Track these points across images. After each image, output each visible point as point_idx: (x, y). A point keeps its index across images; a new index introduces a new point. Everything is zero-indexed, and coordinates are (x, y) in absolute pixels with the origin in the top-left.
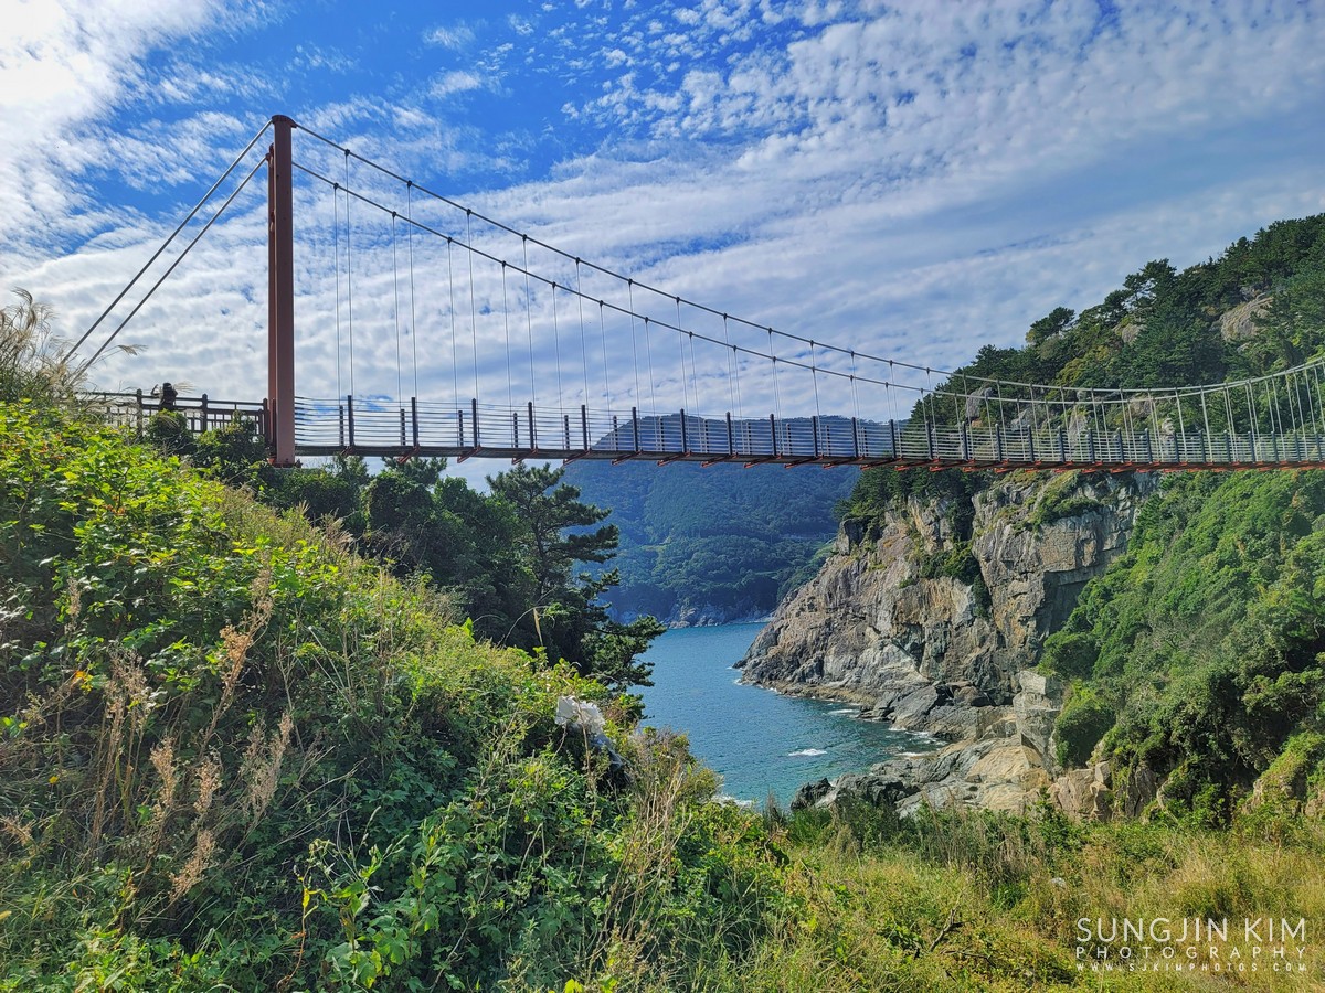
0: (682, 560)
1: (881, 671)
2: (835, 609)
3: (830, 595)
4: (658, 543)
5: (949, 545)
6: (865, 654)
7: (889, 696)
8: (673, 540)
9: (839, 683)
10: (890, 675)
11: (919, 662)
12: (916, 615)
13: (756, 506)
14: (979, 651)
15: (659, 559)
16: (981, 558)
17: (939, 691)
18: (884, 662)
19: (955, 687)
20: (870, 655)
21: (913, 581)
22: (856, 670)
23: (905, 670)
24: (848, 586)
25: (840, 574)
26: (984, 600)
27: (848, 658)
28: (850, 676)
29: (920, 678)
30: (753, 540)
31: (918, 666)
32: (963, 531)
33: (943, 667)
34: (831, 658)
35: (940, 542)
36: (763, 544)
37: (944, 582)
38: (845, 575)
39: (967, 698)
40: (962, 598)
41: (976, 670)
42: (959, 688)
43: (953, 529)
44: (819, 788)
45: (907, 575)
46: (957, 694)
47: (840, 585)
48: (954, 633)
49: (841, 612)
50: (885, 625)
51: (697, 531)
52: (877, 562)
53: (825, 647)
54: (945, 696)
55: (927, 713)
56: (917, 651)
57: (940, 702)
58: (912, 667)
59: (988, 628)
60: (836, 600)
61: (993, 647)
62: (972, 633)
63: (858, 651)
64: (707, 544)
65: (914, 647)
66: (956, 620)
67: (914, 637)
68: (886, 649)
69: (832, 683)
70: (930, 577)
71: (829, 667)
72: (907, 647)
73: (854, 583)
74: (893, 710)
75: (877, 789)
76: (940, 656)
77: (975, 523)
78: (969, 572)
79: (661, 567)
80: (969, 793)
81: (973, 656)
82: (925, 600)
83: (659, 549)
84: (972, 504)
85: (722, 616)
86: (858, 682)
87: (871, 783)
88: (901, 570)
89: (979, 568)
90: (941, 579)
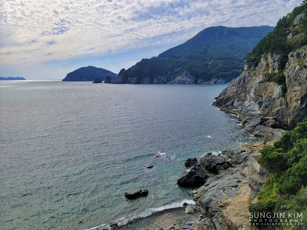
1: (248, 108)
2: (240, 87)
3: (239, 83)
5: (276, 71)
6: (245, 102)
7: (247, 117)
8: (214, 61)
9: (236, 110)
10: (251, 110)
11: (260, 107)
12: (262, 93)
14: (279, 108)
16: (287, 76)
17: (262, 119)
18: (249, 106)
19: (268, 119)
21: (262, 82)
22: (242, 106)
23: (256, 109)
24: (244, 81)
26: (284, 90)
27: (241, 102)
28: (240, 108)
29: (259, 112)
32: (282, 66)
33: (267, 110)
34: (236, 102)
35: (274, 69)
37: (272, 83)
38: (244, 77)
39: (271, 123)
40: (277, 89)
41: (277, 114)
42: (269, 119)
43: (279, 65)
45: (261, 79)
46: (268, 121)
47: (242, 80)
48: (272, 101)
49: (241, 89)
50: (252, 94)
51: (220, 58)
52: (255, 74)
53: (235, 99)
54: (263, 122)
55: (255, 127)
56: (260, 104)
57: (260, 124)
58: (258, 109)
59: (284, 101)
60: (240, 85)
61: (284, 107)
62: (278, 102)
65: (259, 102)
66: (274, 97)
67: (260, 100)
68: (251, 102)
69: (234, 109)
70: (268, 81)
71: (235, 104)
72: (257, 102)
73: (246, 80)
74: (246, 122)
76: (266, 107)
77: (287, 64)
78: (281, 80)
81: (277, 109)
82: (266, 88)
83: (210, 63)
84: (288, 57)
86: (241, 110)
89: (285, 80)
90: (272, 82)
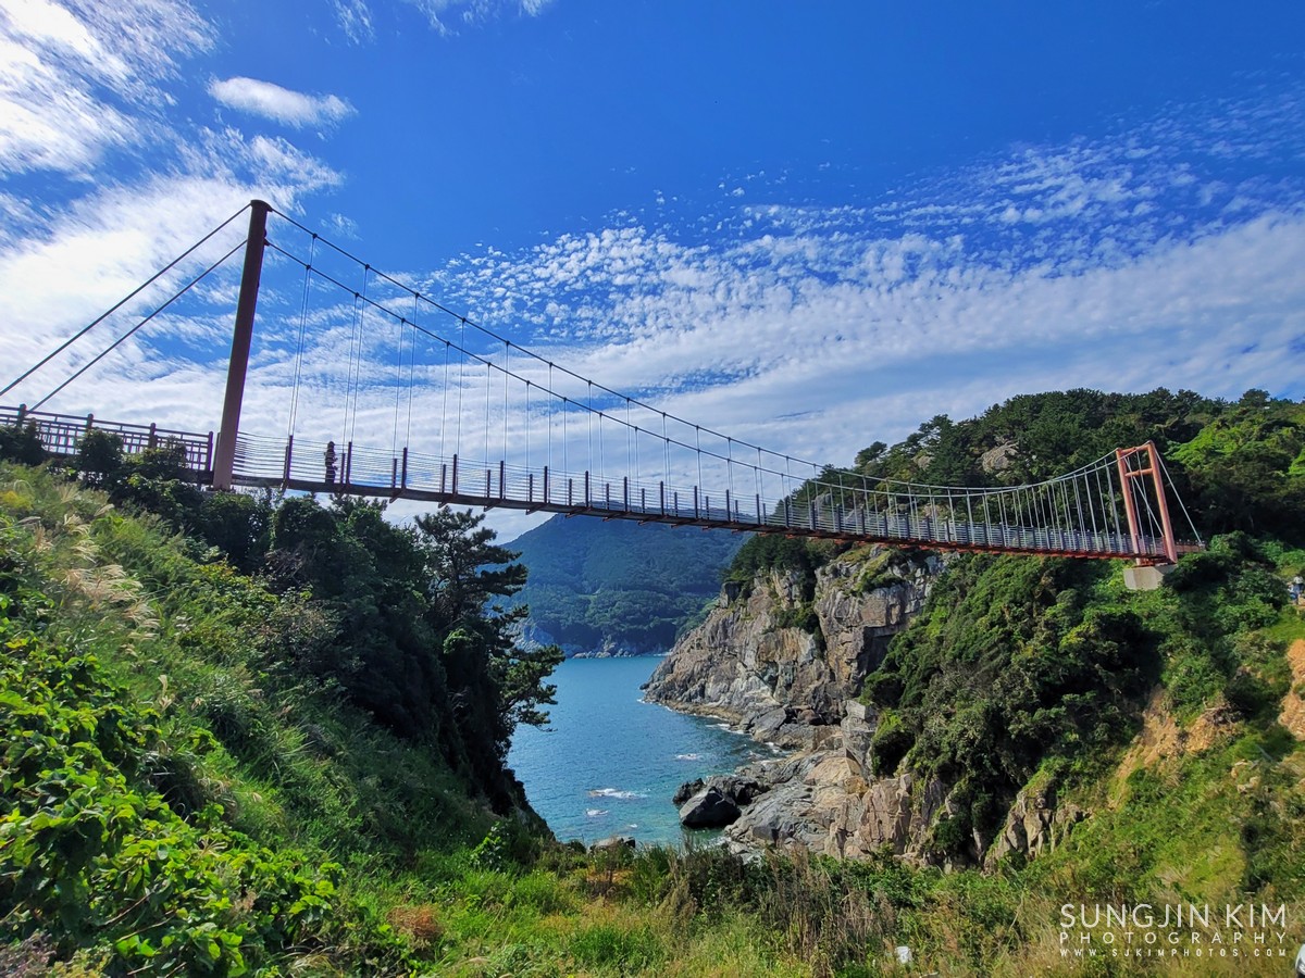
0: (608, 607)
1: (746, 695)
2: (716, 648)
3: (713, 638)
4: (591, 594)
5: (798, 605)
6: (735, 683)
7: (751, 715)
8: (602, 591)
9: (715, 704)
10: (752, 699)
11: (774, 690)
12: (773, 655)
13: (664, 570)
14: (817, 684)
15: (591, 606)
16: (821, 615)
17: (787, 712)
18: (748, 689)
19: (798, 710)
20: (739, 684)
21: (771, 630)
22: (728, 694)
23: (764, 695)
24: (725, 631)
25: (721, 622)
26: (822, 645)
27: (723, 685)
28: (724, 699)
29: (774, 702)
30: (660, 595)
31: (773, 692)
32: (808, 594)
33: (790, 694)
34: (711, 684)
35: (792, 602)
36: (667, 598)
37: (794, 631)
38: (724, 623)
39: (807, 718)
40: (806, 643)
41: (814, 698)
42: (802, 711)
43: (801, 592)
44: (696, 785)
45: (768, 625)
46: (800, 715)
47: (720, 630)
48: (800, 669)
49: (720, 650)
50: (750, 661)
51: (620, 586)
52: (747, 615)
53: (707, 676)
54: (791, 717)
55: (778, 729)
56: (773, 682)
57: (788, 721)
58: (769, 694)
59: (823, 667)
60: (717, 641)
61: (827, 680)
62: (812, 670)
63: (731, 680)
64: (627, 596)
65: (771, 678)
66: (802, 660)
67: (771, 671)
68: (750, 679)
69: (710, 704)
70: (784, 627)
71: (709, 691)
72: (766, 678)
73: (730, 630)
74: (753, 725)
75: (738, 788)
76: (788, 686)
77: (816, 589)
78: (811, 624)
79: (592, 611)
80: (807, 793)
81: (812, 687)
82: (780, 644)
83: (592, 598)
84: (815, 575)
85: (635, 650)
86: (730, 703)
87: (734, 783)
88: (764, 621)
89: (818, 622)
90: (792, 628)
